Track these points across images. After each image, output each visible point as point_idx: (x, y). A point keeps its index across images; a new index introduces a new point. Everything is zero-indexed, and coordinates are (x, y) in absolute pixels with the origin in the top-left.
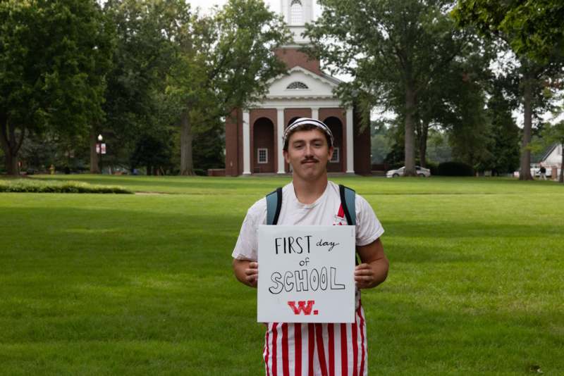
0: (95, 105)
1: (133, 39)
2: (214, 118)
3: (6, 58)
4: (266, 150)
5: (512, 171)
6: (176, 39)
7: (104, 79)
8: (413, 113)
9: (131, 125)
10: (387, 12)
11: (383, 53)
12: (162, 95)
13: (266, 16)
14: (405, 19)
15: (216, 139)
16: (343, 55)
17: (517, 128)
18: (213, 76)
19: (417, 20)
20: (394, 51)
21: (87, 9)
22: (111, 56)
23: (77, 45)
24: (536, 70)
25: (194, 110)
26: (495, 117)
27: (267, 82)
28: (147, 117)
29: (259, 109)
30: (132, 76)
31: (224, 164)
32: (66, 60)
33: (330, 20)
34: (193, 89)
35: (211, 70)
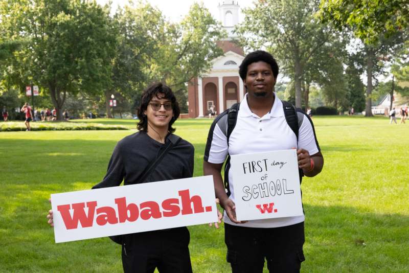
0: (107, 77)
1: (130, 36)
2: (181, 83)
3: (56, 50)
4: (212, 102)
5: (361, 111)
6: (157, 36)
7: (113, 61)
8: (300, 77)
9: (130, 88)
10: (283, 17)
11: (281, 41)
12: (149, 71)
13: (210, 21)
14: (294, 21)
15: (183, 96)
16: (257, 43)
17: (363, 86)
18: (179, 58)
19: (301, 21)
20: (288, 40)
21: (101, 19)
22: (116, 48)
23: (96, 41)
24: (373, 50)
25: (169, 79)
26: (350, 79)
27: (212, 61)
28: (140, 83)
29: (208, 78)
30: (130, 59)
31: (187, 110)
32: (89, 51)
33: (249, 23)
34: (167, 66)
35: (178, 55)
